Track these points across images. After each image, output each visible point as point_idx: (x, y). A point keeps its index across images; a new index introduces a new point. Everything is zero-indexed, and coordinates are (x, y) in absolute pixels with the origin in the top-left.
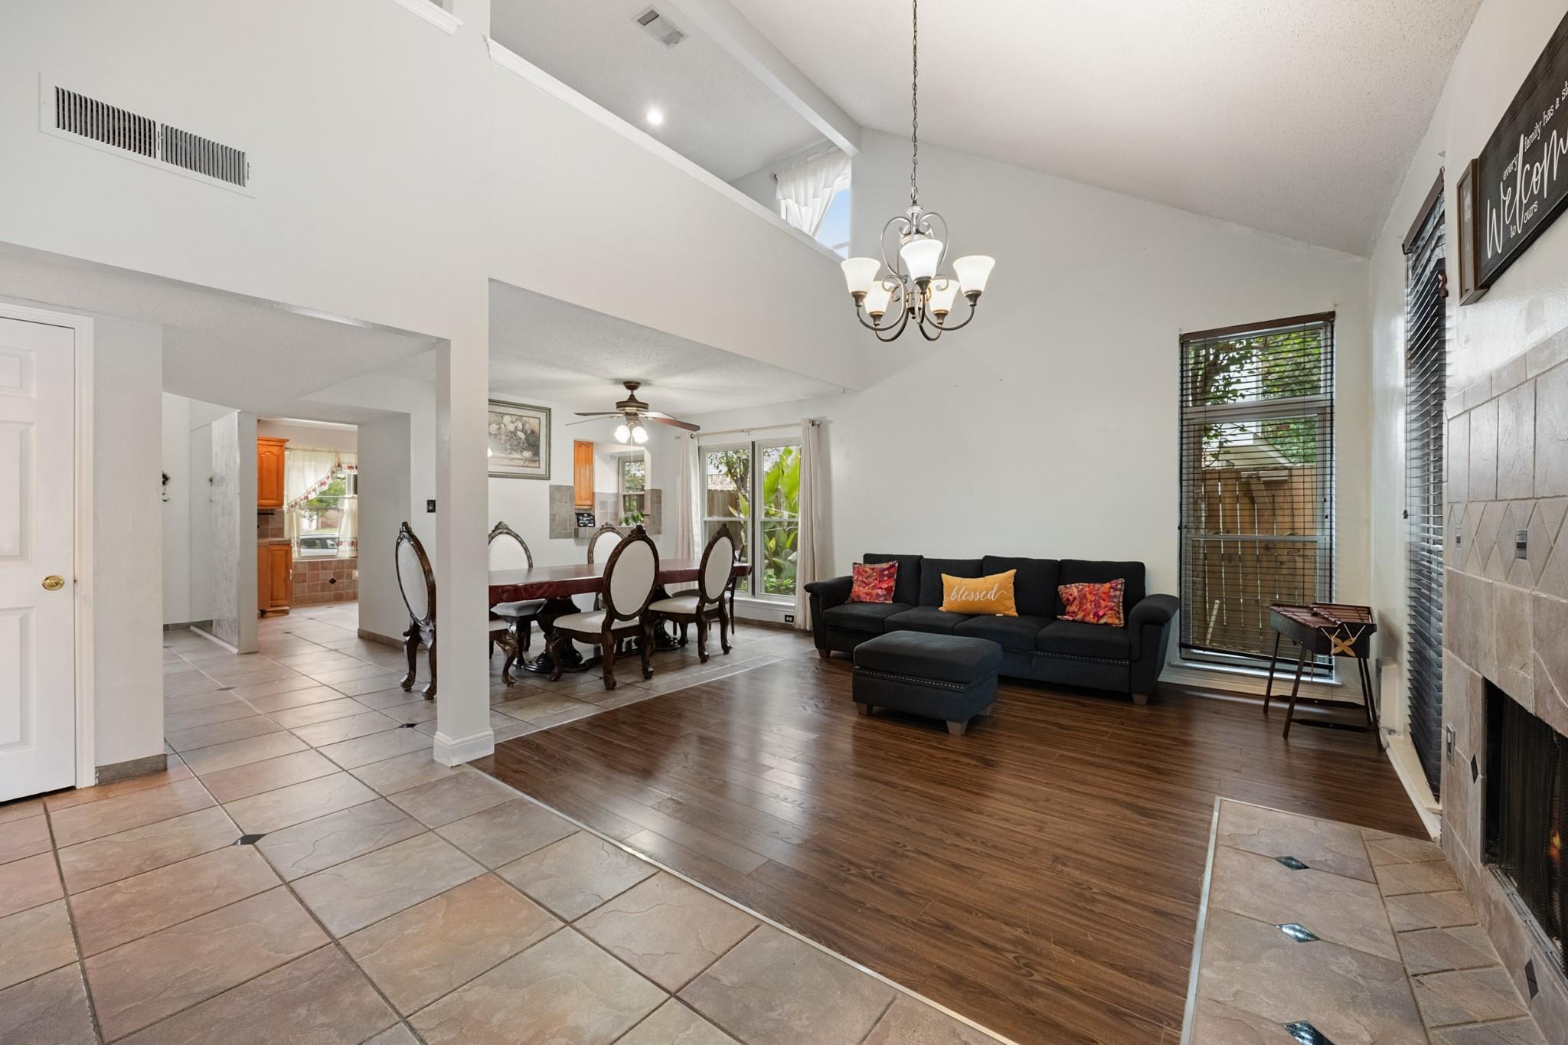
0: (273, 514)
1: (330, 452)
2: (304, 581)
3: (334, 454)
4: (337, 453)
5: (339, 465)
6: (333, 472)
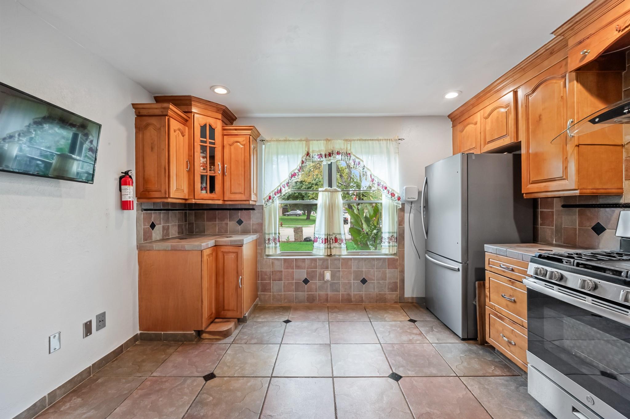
0: (254, 209)
5: (308, 154)
6: (303, 162)
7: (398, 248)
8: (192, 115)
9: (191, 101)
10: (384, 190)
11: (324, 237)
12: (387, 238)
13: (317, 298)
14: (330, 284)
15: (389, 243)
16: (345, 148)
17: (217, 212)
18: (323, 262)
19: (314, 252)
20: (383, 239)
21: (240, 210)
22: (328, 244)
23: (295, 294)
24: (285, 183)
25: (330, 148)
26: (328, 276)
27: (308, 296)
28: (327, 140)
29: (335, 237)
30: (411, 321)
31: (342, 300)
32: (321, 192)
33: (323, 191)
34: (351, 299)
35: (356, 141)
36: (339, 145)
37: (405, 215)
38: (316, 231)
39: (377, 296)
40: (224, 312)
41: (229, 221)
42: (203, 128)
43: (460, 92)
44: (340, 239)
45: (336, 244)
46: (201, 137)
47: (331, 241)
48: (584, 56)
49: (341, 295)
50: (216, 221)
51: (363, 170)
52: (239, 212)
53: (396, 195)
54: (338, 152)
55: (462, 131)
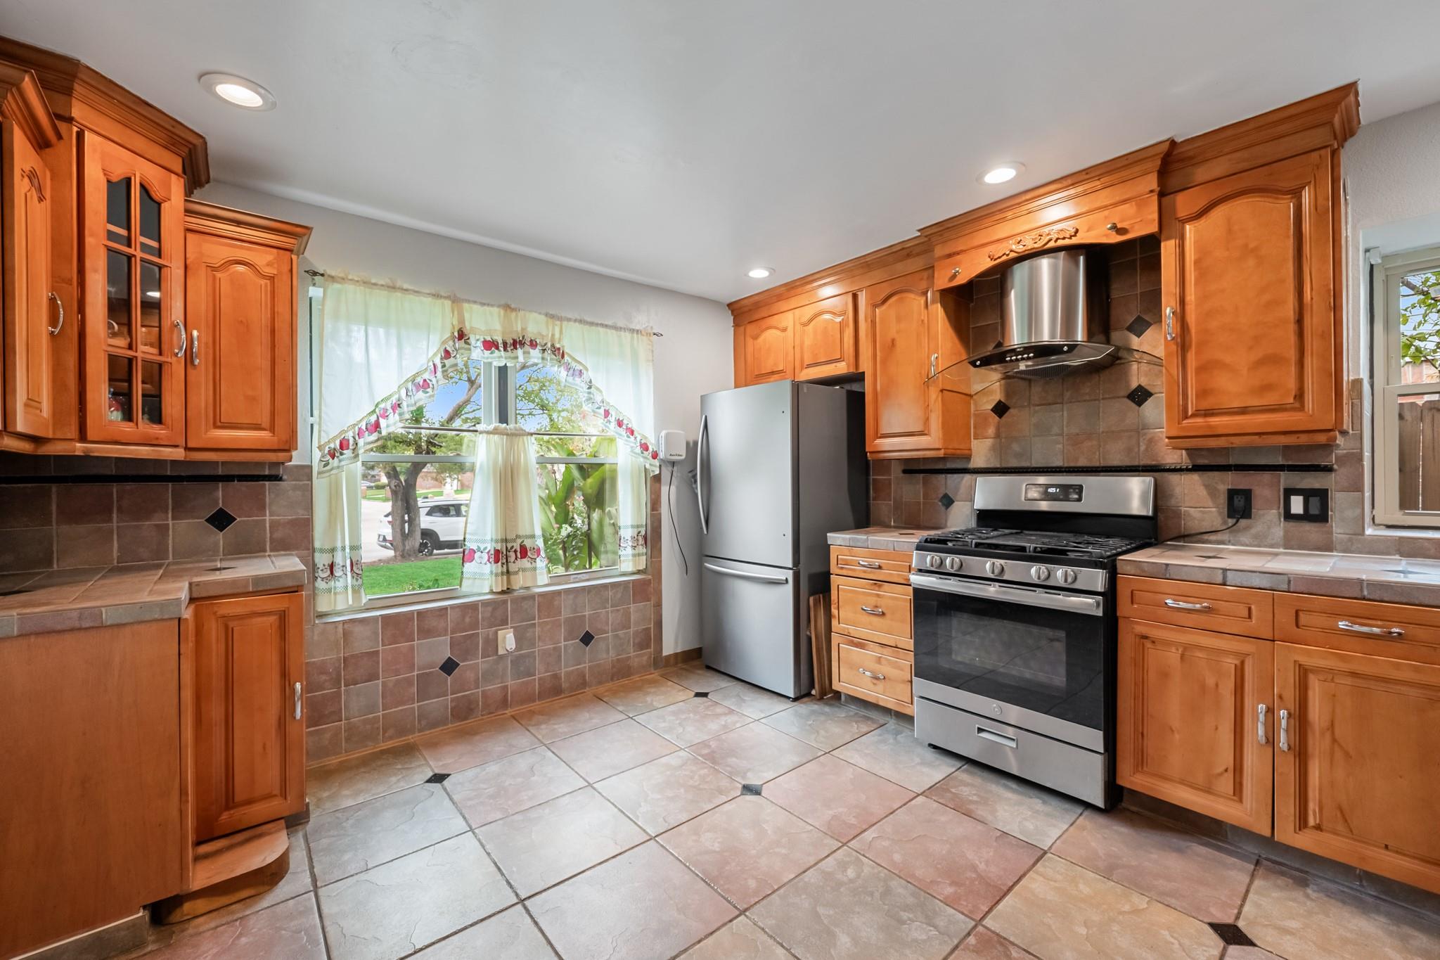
0: (277, 478)
1: (437, 296)
2: (373, 677)
3: (448, 303)
4: (455, 300)
5: (462, 335)
6: (447, 354)
7: (649, 559)
8: (71, 130)
9: (73, 81)
10: (629, 437)
11: (490, 547)
12: (630, 539)
13: (480, 703)
14: (511, 661)
15: (634, 547)
16: (550, 335)
17: (115, 488)
18: (494, 609)
19: (466, 587)
20: (622, 541)
21: (220, 481)
22: (504, 564)
23: (419, 707)
24: (388, 405)
25: (517, 329)
26: (508, 640)
27: (454, 704)
28: (507, 307)
29: (521, 546)
30: (698, 695)
31: (539, 693)
32: (485, 435)
33: (488, 433)
34: (561, 686)
35: (572, 323)
36: (534, 324)
37: (662, 488)
38: (470, 534)
39: (613, 667)
40: (232, 812)
41: (173, 519)
42: (120, 190)
43: (772, 271)
44: (534, 549)
45: (525, 560)
46: (109, 222)
47: (512, 554)
48: (954, 276)
49: (537, 681)
50: (110, 520)
51: (589, 390)
52: (218, 488)
53: (651, 449)
54: (531, 341)
55: (755, 338)
